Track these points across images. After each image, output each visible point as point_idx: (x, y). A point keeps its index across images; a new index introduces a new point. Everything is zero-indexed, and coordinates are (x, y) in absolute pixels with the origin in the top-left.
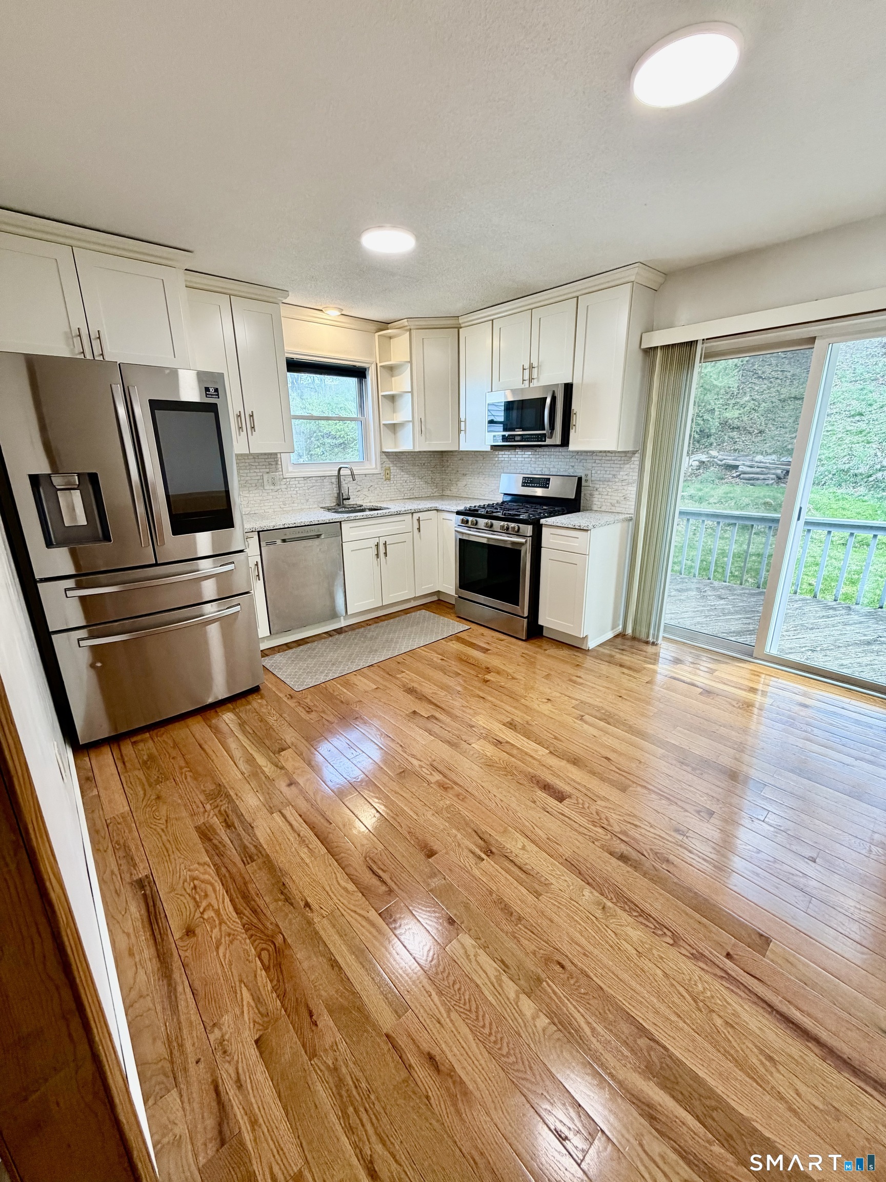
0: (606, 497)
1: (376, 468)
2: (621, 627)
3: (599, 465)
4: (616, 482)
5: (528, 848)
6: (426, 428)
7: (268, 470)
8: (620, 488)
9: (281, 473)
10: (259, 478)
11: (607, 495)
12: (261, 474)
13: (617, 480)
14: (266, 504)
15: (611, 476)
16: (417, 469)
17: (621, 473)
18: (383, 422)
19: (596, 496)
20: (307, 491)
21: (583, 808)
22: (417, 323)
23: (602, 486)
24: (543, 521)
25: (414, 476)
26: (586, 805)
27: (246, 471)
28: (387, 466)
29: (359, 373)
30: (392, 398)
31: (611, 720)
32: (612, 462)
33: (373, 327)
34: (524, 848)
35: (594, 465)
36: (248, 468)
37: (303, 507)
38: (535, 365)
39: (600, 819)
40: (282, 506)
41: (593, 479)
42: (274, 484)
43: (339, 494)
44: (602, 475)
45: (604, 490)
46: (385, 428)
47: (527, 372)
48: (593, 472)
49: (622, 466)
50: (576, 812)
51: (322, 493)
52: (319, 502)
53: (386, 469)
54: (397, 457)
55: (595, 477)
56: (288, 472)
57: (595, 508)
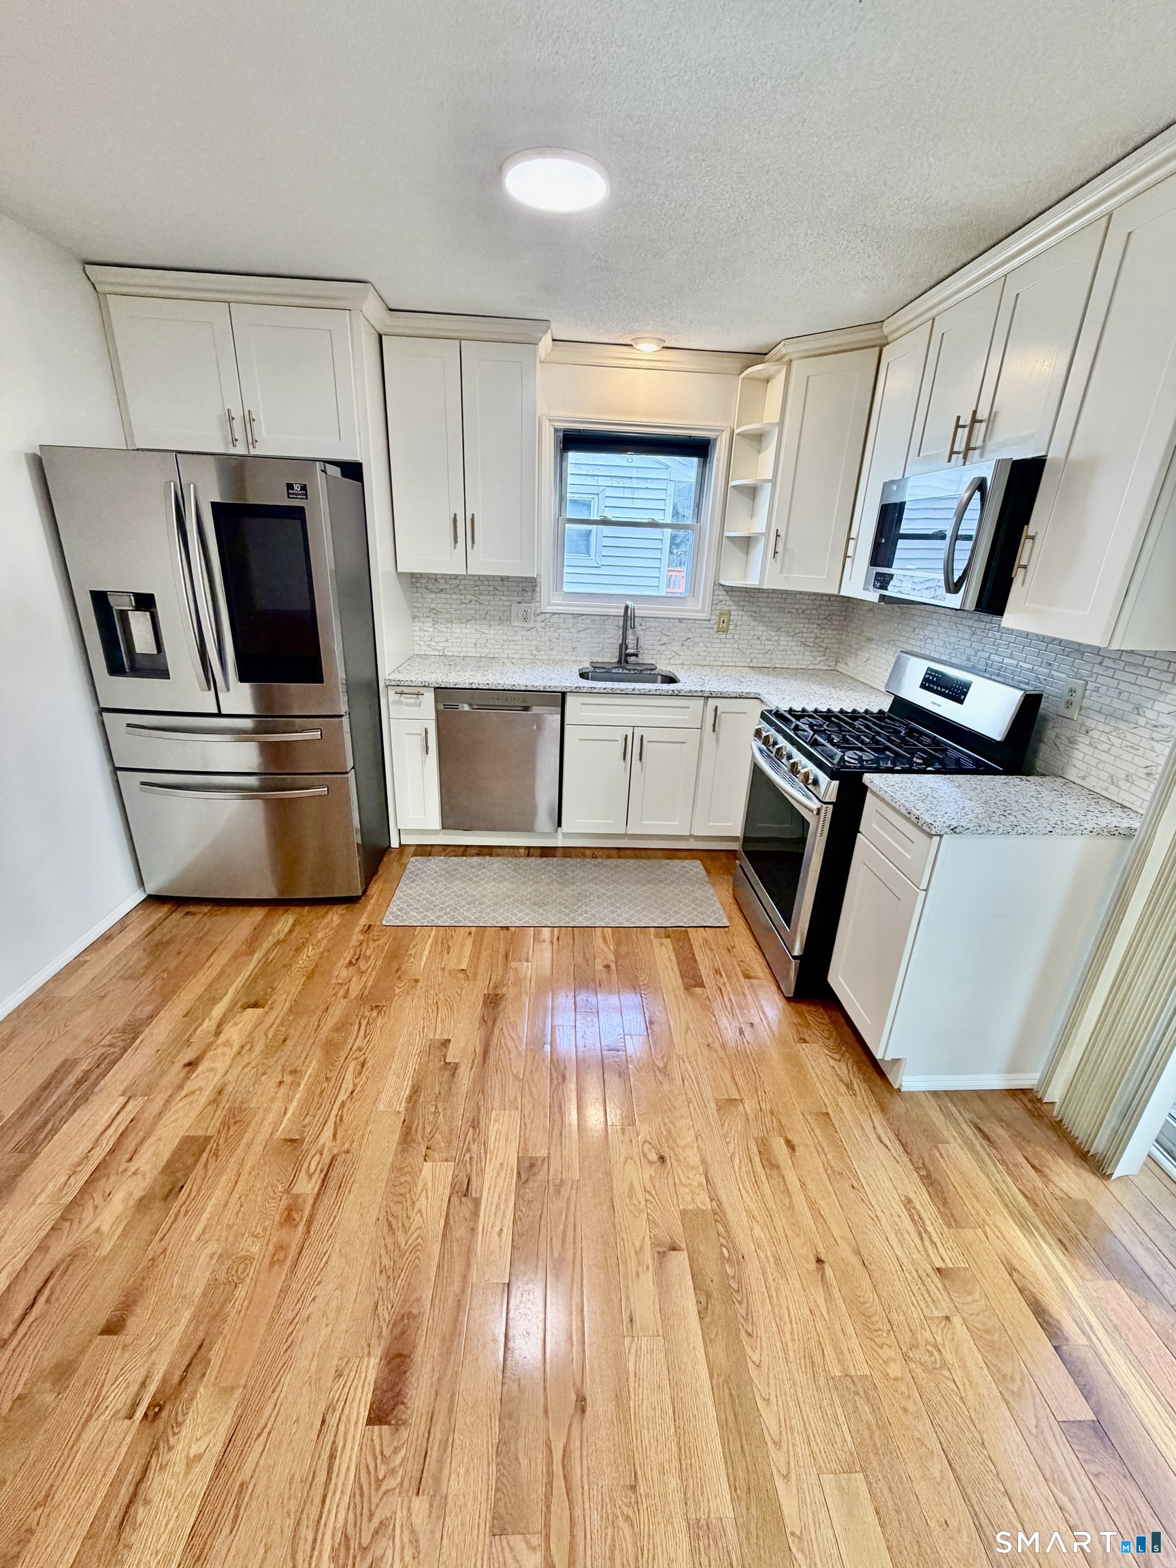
0: (1104, 757)
1: (702, 611)
2: (1037, 1075)
3: (1110, 673)
4: (1137, 726)
5: (197, 1468)
6: (785, 548)
7: (519, 599)
8: (1144, 743)
9: (538, 604)
10: (506, 609)
11: (1108, 752)
12: (509, 603)
13: (1142, 721)
14: (511, 647)
15: (1129, 707)
16: (787, 618)
17: (1158, 706)
18: (727, 534)
19: (1080, 746)
20: (575, 635)
21: (379, 1483)
22: (806, 346)
23: (1101, 727)
24: (868, 778)
25: (779, 629)
26: (392, 1482)
27: (488, 598)
28: (727, 608)
29: (698, 448)
30: (752, 492)
31: (718, 1307)
32: (1143, 671)
33: (732, 364)
34: (191, 1462)
35: (1097, 669)
36: (492, 593)
37: (565, 658)
38: (983, 414)
39: (365, 1549)
40: (535, 652)
41: (1086, 703)
42: (526, 619)
43: (623, 645)
44: (1107, 700)
45: (1103, 738)
46: (729, 542)
47: (963, 434)
48: (1090, 686)
49: (1164, 687)
50: (357, 1477)
51: (601, 640)
52: (593, 654)
53: (721, 614)
54: (747, 596)
55: (1092, 699)
56: (549, 604)
57: (1072, 774)
